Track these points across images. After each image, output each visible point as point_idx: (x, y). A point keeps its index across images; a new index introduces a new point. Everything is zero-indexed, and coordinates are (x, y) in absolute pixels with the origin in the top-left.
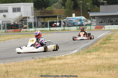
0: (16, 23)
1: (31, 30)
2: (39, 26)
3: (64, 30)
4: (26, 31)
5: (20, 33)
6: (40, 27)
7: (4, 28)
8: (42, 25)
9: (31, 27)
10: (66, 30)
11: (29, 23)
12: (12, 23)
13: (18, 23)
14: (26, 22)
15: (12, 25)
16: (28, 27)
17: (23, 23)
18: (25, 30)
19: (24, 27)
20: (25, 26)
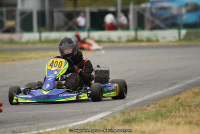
2: (56, 24)
3: (136, 40)
4: (11, 41)
6: (59, 29)
8: (66, 23)
9: (27, 26)
10: (142, 41)
11: (22, 13)
16: (18, 28)
19: (5, 28)
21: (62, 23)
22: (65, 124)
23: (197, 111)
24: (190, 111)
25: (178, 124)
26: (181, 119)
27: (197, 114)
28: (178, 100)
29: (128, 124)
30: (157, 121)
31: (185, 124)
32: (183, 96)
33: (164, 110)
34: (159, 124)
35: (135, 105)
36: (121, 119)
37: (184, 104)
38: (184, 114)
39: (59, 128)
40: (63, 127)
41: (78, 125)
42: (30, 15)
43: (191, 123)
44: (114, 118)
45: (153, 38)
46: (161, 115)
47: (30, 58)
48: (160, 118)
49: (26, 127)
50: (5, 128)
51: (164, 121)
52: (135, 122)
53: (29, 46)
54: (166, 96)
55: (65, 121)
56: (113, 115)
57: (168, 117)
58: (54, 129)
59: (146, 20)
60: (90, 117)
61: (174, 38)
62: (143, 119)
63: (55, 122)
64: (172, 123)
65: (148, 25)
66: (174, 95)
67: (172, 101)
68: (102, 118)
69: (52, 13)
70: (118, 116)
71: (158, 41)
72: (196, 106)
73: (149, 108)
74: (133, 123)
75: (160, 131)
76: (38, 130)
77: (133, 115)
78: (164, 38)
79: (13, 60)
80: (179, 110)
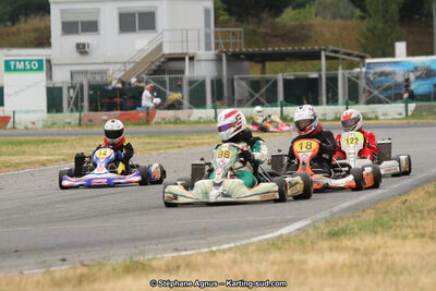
0: (133, 80)
1: (197, 113)
2: (237, 96)
4: (177, 121)
5: (144, 128)
6: (241, 104)
7: (76, 105)
8: (252, 96)
9: (197, 100)
11: (191, 83)
12: (115, 84)
13: (139, 81)
14: (181, 79)
15: (115, 89)
16: (186, 103)
17: (163, 83)
18: (170, 114)
20: (173, 96)
21: (247, 95)
22: (247, 238)
23: (432, 218)
24: (422, 218)
25: (405, 237)
26: (409, 230)
27: (431, 222)
28: (404, 203)
29: (335, 238)
30: (376, 233)
31: (415, 237)
32: (412, 197)
33: (385, 218)
34: (379, 238)
35: (345, 211)
36: (326, 231)
37: (413, 208)
38: (413, 223)
39: (238, 244)
40: (244, 242)
41: (266, 240)
42: (202, 84)
43: (422, 236)
44: (316, 228)
45: (370, 116)
46: (382, 225)
47: (202, 144)
48: (380, 229)
49: (193, 242)
50: (164, 243)
51: (385, 234)
52: (346, 235)
53: (200, 127)
54: (389, 197)
55: (248, 233)
56: (314, 225)
57: (391, 227)
58: (232, 245)
59: (361, 90)
60: (281, 227)
61: (401, 114)
62: (356, 231)
63: (233, 236)
64: (396, 237)
65: (363, 98)
66: (400, 195)
67: (396, 204)
68: (299, 230)
69: (231, 82)
70: (322, 226)
71: (377, 118)
72: (429, 212)
73: (364, 215)
74: (343, 237)
75: (379, 247)
76: (210, 247)
77: (342, 225)
78: (385, 115)
79: (179, 147)
80: (407, 217)
